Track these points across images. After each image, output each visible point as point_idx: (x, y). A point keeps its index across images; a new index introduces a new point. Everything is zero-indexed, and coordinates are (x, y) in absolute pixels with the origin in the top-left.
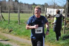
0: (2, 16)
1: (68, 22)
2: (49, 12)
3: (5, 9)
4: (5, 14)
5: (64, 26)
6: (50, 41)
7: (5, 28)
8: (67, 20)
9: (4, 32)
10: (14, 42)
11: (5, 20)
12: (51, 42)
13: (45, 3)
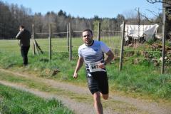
0: (37, 45)
1: (169, 49)
2: (129, 32)
3: (41, 31)
4: (41, 40)
5: (161, 59)
6: (135, 89)
7: (44, 68)
8: (167, 47)
9: (42, 76)
10: (64, 93)
11: (42, 52)
12: (138, 91)
13: (119, 15)
